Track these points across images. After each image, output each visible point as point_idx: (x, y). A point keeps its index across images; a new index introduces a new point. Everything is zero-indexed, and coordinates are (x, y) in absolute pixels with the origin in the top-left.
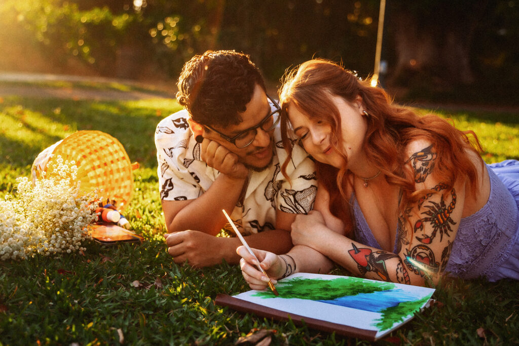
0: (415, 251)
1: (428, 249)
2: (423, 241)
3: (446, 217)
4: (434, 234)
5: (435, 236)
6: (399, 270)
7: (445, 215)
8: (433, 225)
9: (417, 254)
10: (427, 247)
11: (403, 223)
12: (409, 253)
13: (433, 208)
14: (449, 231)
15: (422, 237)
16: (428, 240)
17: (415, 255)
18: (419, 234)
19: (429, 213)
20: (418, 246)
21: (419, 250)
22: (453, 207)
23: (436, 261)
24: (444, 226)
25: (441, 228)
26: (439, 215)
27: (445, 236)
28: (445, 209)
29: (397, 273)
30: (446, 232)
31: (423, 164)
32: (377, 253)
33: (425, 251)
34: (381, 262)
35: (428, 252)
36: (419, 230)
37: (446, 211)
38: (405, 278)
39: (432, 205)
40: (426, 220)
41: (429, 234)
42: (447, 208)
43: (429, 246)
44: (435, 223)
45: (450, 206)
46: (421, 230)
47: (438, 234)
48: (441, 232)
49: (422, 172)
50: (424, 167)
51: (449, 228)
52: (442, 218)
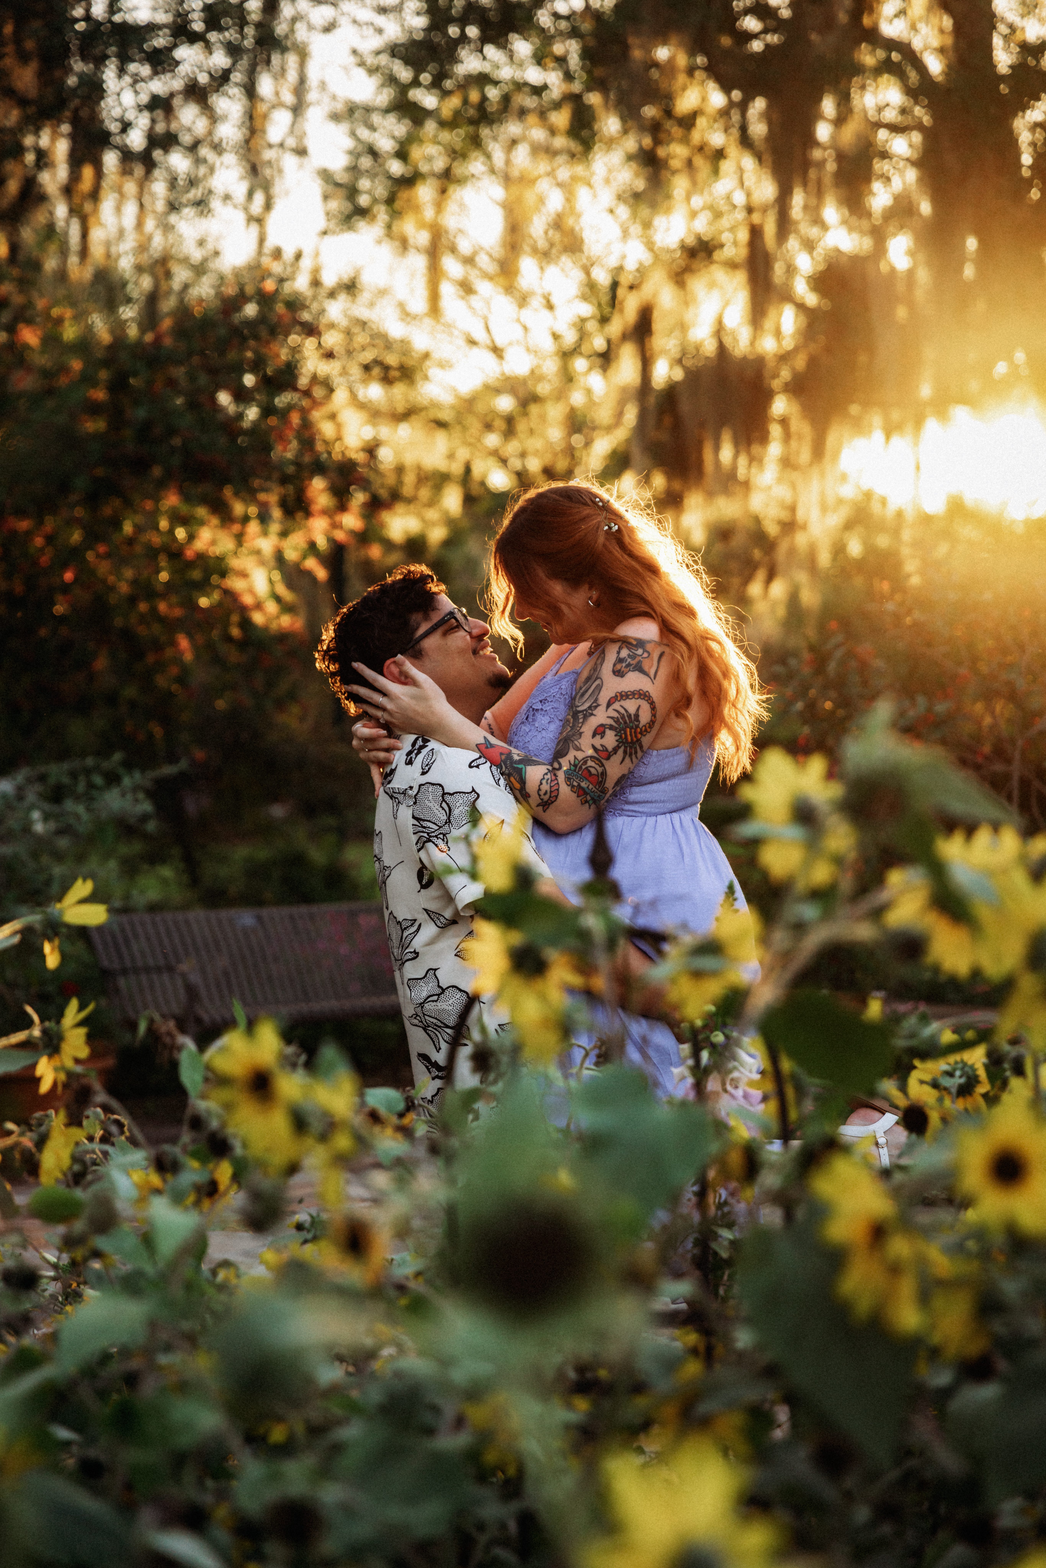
0: (586, 762)
1: (603, 765)
2: (600, 753)
3: (636, 736)
4: (615, 750)
5: (615, 753)
6: (544, 782)
7: (635, 732)
8: (617, 738)
9: (586, 768)
10: (600, 761)
11: (581, 720)
12: (577, 762)
13: (623, 717)
14: (634, 756)
15: (600, 748)
16: (604, 754)
17: (584, 767)
18: (598, 742)
19: (616, 720)
20: (591, 757)
21: (590, 763)
22: (649, 730)
23: (606, 785)
24: (631, 748)
25: (626, 747)
26: (628, 730)
27: (627, 759)
28: (637, 726)
29: (541, 784)
30: (631, 755)
31: (629, 655)
32: (518, 755)
33: (597, 767)
34: (520, 766)
35: (600, 770)
36: (598, 737)
37: (639, 730)
38: (551, 792)
39: (623, 711)
40: (611, 728)
41: (610, 749)
42: (641, 726)
43: (604, 761)
44: (621, 737)
45: (645, 726)
46: (602, 738)
47: (621, 752)
48: (625, 752)
49: (624, 665)
50: (629, 660)
51: (636, 753)
52: (631, 735)
